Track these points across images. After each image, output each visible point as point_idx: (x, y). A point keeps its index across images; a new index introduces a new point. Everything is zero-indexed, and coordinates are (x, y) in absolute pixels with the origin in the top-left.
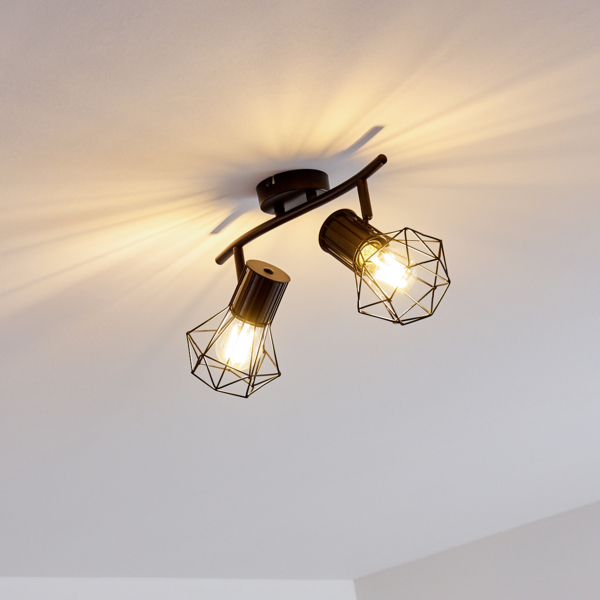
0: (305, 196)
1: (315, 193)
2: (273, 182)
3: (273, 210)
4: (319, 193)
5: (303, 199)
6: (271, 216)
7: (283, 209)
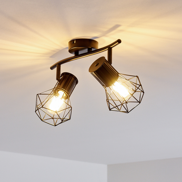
0: (87, 49)
1: (91, 50)
2: (75, 42)
3: (74, 53)
4: (93, 50)
5: (86, 51)
6: (73, 55)
7: (78, 53)
